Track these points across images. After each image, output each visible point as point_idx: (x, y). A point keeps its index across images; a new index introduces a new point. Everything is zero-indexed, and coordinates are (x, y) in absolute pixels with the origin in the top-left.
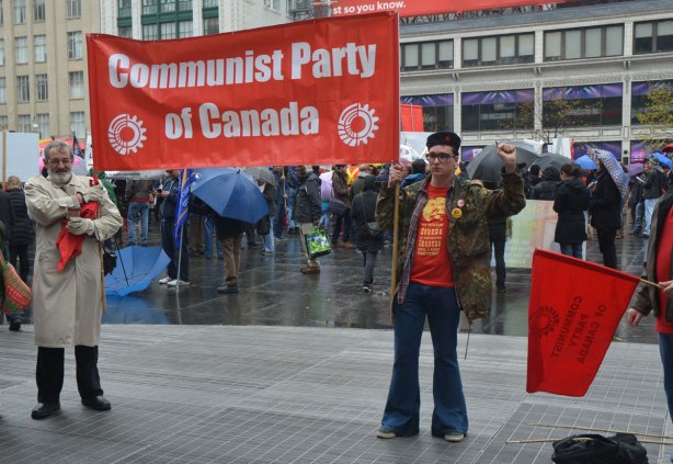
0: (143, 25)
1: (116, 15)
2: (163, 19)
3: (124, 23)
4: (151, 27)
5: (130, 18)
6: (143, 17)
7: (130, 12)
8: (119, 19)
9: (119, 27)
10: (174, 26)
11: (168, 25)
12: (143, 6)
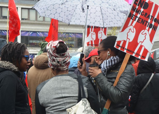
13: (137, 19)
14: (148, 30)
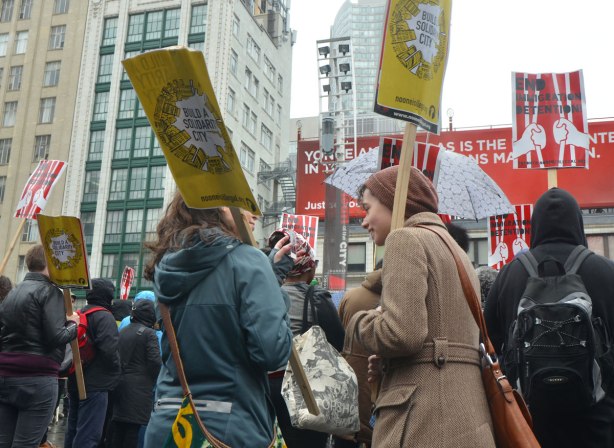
0: (108, 210)
1: (80, 199)
2: (130, 205)
3: (88, 207)
4: (116, 214)
5: (95, 203)
6: (109, 202)
7: (96, 197)
8: (82, 204)
9: (82, 212)
10: (141, 212)
11: (136, 212)
12: (110, 192)
13: (536, 110)
14: (566, 118)
